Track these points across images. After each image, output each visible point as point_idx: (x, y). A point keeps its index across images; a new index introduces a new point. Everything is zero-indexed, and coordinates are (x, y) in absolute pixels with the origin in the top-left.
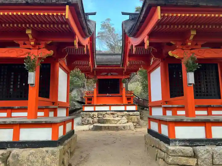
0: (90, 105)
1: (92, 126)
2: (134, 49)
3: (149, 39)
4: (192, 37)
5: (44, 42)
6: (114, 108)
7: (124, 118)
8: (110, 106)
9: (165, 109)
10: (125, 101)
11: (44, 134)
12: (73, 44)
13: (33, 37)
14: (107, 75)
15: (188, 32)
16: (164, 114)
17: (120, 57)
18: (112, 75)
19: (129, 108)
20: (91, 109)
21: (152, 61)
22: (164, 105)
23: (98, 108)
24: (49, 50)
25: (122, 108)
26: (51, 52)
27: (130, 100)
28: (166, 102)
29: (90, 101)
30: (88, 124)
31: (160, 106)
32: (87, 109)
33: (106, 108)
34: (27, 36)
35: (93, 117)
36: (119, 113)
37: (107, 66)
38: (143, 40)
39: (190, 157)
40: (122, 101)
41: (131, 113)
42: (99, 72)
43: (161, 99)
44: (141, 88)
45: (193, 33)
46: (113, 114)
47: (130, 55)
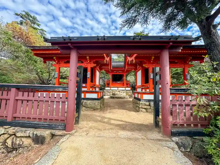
0: (108, 87)
1: (109, 97)
2: (130, 62)
3: (135, 60)
4: (152, 59)
5: (93, 61)
6: (120, 89)
7: (124, 93)
8: (118, 87)
9: (142, 89)
13: (89, 59)
14: (116, 72)
15: (151, 57)
16: (142, 91)
18: (119, 72)
19: (127, 89)
20: (109, 89)
21: (138, 67)
22: (142, 87)
23: (112, 89)
25: (124, 89)
26: (95, 65)
28: (143, 86)
29: (108, 85)
30: (107, 95)
31: (140, 88)
32: (107, 88)
33: (116, 89)
34: (87, 59)
35: (110, 92)
36: (122, 91)
38: (133, 59)
39: (148, 106)
40: (124, 85)
41: (128, 91)
42: (113, 71)
43: (141, 84)
44: (134, 79)
45: (153, 58)
46: (119, 91)
47: (128, 64)
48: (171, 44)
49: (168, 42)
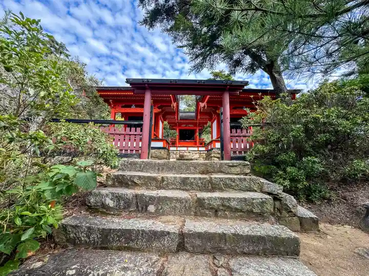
0: (174, 146)
2: (202, 109)
6: (190, 149)
7: (197, 155)
8: (187, 147)
10: (198, 145)
11: (160, 144)
12: (171, 106)
13: (153, 103)
14: (186, 126)
17: (194, 114)
18: (189, 126)
19: (200, 149)
20: (175, 149)
21: (213, 116)
23: (179, 149)
24: (159, 109)
25: (196, 149)
26: (159, 111)
27: (202, 144)
30: (173, 158)
32: (172, 149)
33: (185, 149)
35: (176, 154)
36: (193, 152)
37: (186, 119)
38: (205, 105)
40: (196, 144)
41: (201, 152)
42: (180, 124)
46: (189, 152)
47: (200, 112)
48: (228, 87)
49: (226, 86)
